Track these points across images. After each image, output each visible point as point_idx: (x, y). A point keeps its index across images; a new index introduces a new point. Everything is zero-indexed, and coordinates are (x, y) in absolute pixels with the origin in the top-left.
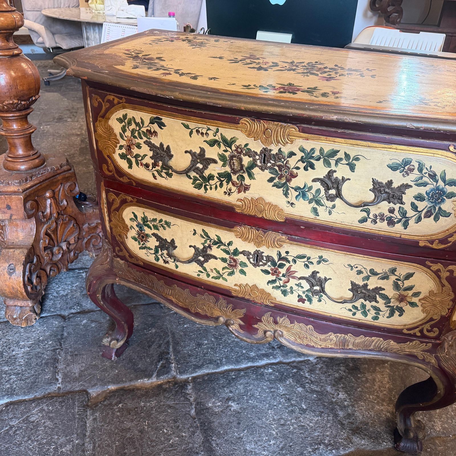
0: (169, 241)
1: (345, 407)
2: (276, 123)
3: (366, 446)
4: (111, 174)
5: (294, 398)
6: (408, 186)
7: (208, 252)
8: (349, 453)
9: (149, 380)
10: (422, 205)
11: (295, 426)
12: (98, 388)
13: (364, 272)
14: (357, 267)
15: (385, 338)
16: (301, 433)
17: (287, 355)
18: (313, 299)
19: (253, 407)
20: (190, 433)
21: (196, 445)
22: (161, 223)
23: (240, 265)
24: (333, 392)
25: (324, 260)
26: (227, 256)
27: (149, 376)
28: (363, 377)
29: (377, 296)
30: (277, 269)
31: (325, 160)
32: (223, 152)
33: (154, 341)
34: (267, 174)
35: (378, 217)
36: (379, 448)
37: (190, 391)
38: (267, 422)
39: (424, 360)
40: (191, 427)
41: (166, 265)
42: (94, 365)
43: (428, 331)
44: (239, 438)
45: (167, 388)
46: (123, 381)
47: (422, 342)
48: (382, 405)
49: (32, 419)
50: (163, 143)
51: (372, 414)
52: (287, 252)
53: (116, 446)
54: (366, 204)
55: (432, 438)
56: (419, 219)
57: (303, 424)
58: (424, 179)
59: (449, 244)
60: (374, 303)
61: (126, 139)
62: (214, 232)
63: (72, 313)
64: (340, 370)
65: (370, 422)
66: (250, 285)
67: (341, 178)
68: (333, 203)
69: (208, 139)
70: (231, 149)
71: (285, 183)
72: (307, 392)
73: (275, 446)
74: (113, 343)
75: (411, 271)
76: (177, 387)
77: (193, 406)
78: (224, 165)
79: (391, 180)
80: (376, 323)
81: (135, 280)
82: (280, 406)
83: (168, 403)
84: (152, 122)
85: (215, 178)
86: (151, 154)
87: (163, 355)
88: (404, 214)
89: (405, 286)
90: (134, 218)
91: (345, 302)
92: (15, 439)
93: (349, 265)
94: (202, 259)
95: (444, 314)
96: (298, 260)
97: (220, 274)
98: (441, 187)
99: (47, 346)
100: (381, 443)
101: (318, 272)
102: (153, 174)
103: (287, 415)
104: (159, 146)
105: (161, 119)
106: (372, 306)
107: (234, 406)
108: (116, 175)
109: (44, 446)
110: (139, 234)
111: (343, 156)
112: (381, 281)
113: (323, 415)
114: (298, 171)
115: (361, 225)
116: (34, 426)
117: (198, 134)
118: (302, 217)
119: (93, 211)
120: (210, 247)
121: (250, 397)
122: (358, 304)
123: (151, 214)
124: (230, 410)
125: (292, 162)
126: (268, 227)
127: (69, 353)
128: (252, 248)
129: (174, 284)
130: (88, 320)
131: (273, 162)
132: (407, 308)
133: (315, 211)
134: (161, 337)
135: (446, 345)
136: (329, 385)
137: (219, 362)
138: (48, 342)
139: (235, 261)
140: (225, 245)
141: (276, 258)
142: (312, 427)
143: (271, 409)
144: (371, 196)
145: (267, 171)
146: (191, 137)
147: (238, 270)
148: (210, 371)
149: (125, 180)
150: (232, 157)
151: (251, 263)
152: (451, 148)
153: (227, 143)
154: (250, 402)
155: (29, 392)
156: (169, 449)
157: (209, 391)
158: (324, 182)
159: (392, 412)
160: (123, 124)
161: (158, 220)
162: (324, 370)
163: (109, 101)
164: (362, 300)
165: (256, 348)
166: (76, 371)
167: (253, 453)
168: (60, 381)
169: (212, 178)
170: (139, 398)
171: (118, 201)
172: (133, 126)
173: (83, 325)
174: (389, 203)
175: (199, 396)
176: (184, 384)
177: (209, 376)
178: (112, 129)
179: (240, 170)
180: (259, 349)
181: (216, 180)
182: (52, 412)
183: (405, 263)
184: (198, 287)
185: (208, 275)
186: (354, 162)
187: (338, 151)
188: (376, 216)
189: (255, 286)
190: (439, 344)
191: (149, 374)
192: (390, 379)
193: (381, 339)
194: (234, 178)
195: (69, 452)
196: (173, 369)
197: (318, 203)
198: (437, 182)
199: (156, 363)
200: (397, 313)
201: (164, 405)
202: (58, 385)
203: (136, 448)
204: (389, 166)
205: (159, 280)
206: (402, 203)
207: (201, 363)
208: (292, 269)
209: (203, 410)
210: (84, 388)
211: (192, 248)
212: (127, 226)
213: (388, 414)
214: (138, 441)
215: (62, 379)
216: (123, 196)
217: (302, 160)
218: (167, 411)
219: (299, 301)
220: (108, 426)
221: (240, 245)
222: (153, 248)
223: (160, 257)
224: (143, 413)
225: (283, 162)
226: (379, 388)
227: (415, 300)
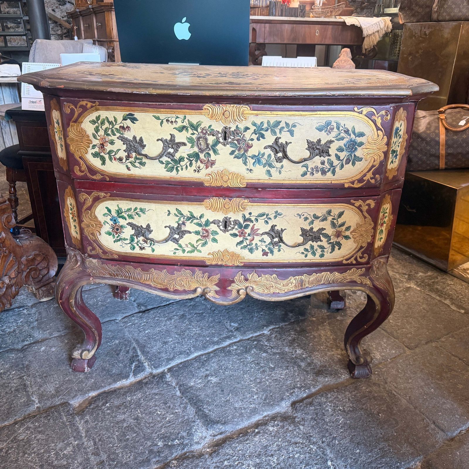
0: (144, 226)
1: (304, 359)
2: (232, 105)
3: (330, 382)
4: (83, 174)
5: (262, 362)
6: (331, 142)
7: (183, 229)
8: (318, 389)
9: (127, 380)
10: (342, 155)
11: (270, 381)
12: (78, 398)
13: (309, 218)
14: (304, 215)
15: (331, 271)
16: (276, 385)
17: (245, 333)
18: (274, 250)
19: (230, 376)
20: (182, 409)
21: (191, 416)
22: (136, 212)
23: (212, 234)
24: (291, 351)
25: (279, 214)
26: (199, 229)
27: (127, 377)
28: (310, 335)
29: (321, 236)
30: (243, 230)
31: (272, 130)
32: (191, 136)
33: (120, 349)
34: (229, 148)
35: (314, 170)
36: (340, 380)
37: (170, 379)
38: (246, 384)
39: (361, 283)
40: (181, 404)
41: (143, 252)
42: (68, 381)
43: (361, 258)
44: (227, 401)
45: (147, 381)
46: (102, 386)
47: (358, 269)
48: (332, 351)
49: (21, 438)
50: (136, 136)
51: (327, 358)
52: (250, 214)
53: (117, 436)
54: (305, 160)
55: (376, 365)
56: (342, 166)
57: (276, 378)
58: (342, 134)
59: (365, 182)
60: (319, 243)
61: (99, 138)
62: (186, 208)
63: (26, 345)
64: (291, 334)
65: (327, 364)
66: (222, 250)
67: (284, 143)
68: (281, 164)
69: (177, 126)
70: (197, 131)
71: (244, 154)
72: (271, 355)
73: (259, 399)
74: (85, 354)
75: (342, 210)
76: (157, 378)
77: (177, 389)
78: (192, 147)
79: (320, 139)
80: (323, 260)
81: (111, 275)
82: (253, 370)
83: (153, 391)
84: (125, 119)
85: (185, 159)
86: (124, 147)
87: (134, 358)
88: (331, 164)
89: (339, 223)
90: (108, 213)
91: (299, 245)
92: (10, 458)
93: (298, 214)
94: (177, 236)
95: (369, 241)
96: (259, 219)
97: (194, 247)
98: (353, 139)
99: (11, 376)
100: (340, 377)
101: (276, 226)
102: (127, 166)
103: (260, 375)
104: (132, 139)
105: (134, 115)
106: (318, 246)
107: (214, 380)
108: (88, 174)
109: (43, 455)
110: (113, 228)
111: (284, 125)
112: (322, 223)
113: (289, 368)
114: (252, 142)
115: (303, 178)
116: (25, 443)
117: (168, 123)
118: (259, 180)
119: (30, 242)
120: (184, 223)
121: (225, 370)
122: (308, 246)
123: (125, 205)
124: (211, 383)
125: (248, 135)
126: (232, 195)
127: (38, 377)
128: (220, 217)
129: (151, 268)
130: (46, 347)
131: (233, 137)
132: (343, 241)
133: (269, 172)
134: (126, 345)
135: (375, 268)
136: (286, 347)
137: (188, 351)
138: (10, 373)
139: (207, 231)
140: (197, 219)
141: (242, 221)
142: (284, 378)
143: (246, 374)
144: (307, 154)
145: (228, 146)
146: (162, 126)
147: (210, 240)
148: (183, 361)
149: (98, 177)
150: (198, 139)
151: (221, 230)
152: (356, 109)
153: (194, 128)
154: (226, 373)
155: (8, 418)
156: (168, 425)
157: (188, 374)
158: (273, 147)
159: (341, 354)
160: (97, 124)
161: (133, 208)
162: (279, 337)
163: (81, 106)
164: (310, 242)
165: (218, 334)
166: (51, 389)
167: (243, 408)
168: (37, 401)
169: (182, 160)
170: (123, 395)
171: (90, 200)
172: (107, 125)
173: (43, 352)
174: (320, 157)
175: (180, 380)
176: (162, 375)
177: (183, 364)
178: (85, 132)
179: (206, 149)
180: (221, 334)
181: (186, 160)
182: (39, 427)
183: (337, 204)
184: (174, 265)
185: (184, 251)
186: (292, 128)
187: (280, 122)
188: (312, 169)
189: (226, 251)
190: (370, 267)
191: (126, 375)
192: (331, 332)
193: (329, 273)
194: (202, 156)
195: (71, 453)
196: (147, 367)
197: (271, 166)
198: (350, 135)
199: (129, 365)
200: (337, 247)
201: (150, 394)
202: (36, 406)
203: (137, 432)
204: (317, 129)
205: (135, 268)
206: (329, 155)
207: (172, 356)
208: (256, 228)
209: (188, 389)
210: (65, 401)
211: (167, 228)
212: (100, 222)
213: (339, 356)
214: (136, 426)
215: (39, 399)
216: (95, 193)
217: (255, 132)
218: (155, 398)
219: (263, 255)
220: (102, 423)
221: (210, 215)
222: (129, 237)
223: (135, 245)
224: (132, 405)
225: (240, 137)
226: (326, 340)
227: (348, 233)
